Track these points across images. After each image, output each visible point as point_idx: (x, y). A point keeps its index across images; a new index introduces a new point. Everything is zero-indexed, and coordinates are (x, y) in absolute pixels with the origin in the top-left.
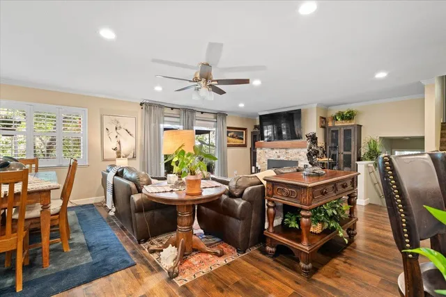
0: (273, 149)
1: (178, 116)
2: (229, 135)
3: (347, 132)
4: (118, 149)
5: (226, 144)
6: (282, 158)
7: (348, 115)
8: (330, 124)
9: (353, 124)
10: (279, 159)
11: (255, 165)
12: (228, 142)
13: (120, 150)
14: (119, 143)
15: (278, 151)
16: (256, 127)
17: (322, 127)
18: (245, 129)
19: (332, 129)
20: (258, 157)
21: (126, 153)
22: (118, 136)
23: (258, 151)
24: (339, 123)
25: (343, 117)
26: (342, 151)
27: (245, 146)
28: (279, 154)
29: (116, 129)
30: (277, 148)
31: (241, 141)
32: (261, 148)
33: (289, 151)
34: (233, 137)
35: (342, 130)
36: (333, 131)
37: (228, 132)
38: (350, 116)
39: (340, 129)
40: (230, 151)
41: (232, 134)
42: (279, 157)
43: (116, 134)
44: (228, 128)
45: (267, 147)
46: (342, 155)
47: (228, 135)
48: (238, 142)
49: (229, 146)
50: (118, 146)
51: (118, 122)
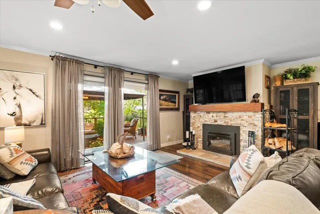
0: (209, 112)
1: (103, 75)
2: (162, 98)
3: (303, 92)
4: (18, 114)
5: (158, 107)
6: (219, 123)
7: (303, 72)
8: (278, 83)
9: (310, 82)
10: (216, 123)
11: (189, 130)
12: (160, 105)
13: (21, 116)
14: (19, 106)
15: (215, 115)
16: (188, 90)
17: (267, 87)
18: (178, 92)
19: (281, 89)
20: (192, 121)
21: (31, 119)
22: (18, 97)
23: (192, 115)
24: (291, 82)
25: (296, 74)
27: (178, 109)
28: (215, 118)
29: (14, 87)
30: (214, 112)
31: (174, 104)
32: (195, 112)
33: (229, 115)
34: (165, 100)
35: (295, 89)
36: (281, 92)
37: (161, 95)
38: (306, 73)
39: (293, 88)
40: (163, 115)
41: (165, 97)
42: (216, 121)
43: (15, 95)
44: (160, 91)
45: (201, 111)
46: (296, 121)
47: (160, 99)
48: (171, 105)
49: (161, 109)
50: (17, 110)
51: (16, 80)
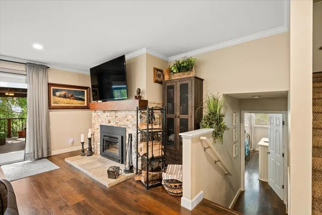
0: (105, 111)
2: (58, 94)
3: (184, 88)
6: (112, 124)
7: (185, 65)
8: (167, 78)
9: (190, 76)
10: (109, 125)
12: (56, 103)
15: (108, 114)
17: (156, 82)
18: (87, 88)
19: (168, 84)
20: (93, 121)
24: (176, 76)
25: (180, 68)
26: (178, 113)
27: (87, 108)
28: (109, 118)
30: (108, 111)
31: (80, 102)
32: (95, 111)
33: (119, 114)
34: (65, 97)
35: (178, 86)
37: (54, 90)
38: (185, 67)
39: (176, 83)
41: (63, 93)
42: (109, 122)
45: (99, 109)
46: (178, 120)
48: (76, 103)
49: (53, 108)
